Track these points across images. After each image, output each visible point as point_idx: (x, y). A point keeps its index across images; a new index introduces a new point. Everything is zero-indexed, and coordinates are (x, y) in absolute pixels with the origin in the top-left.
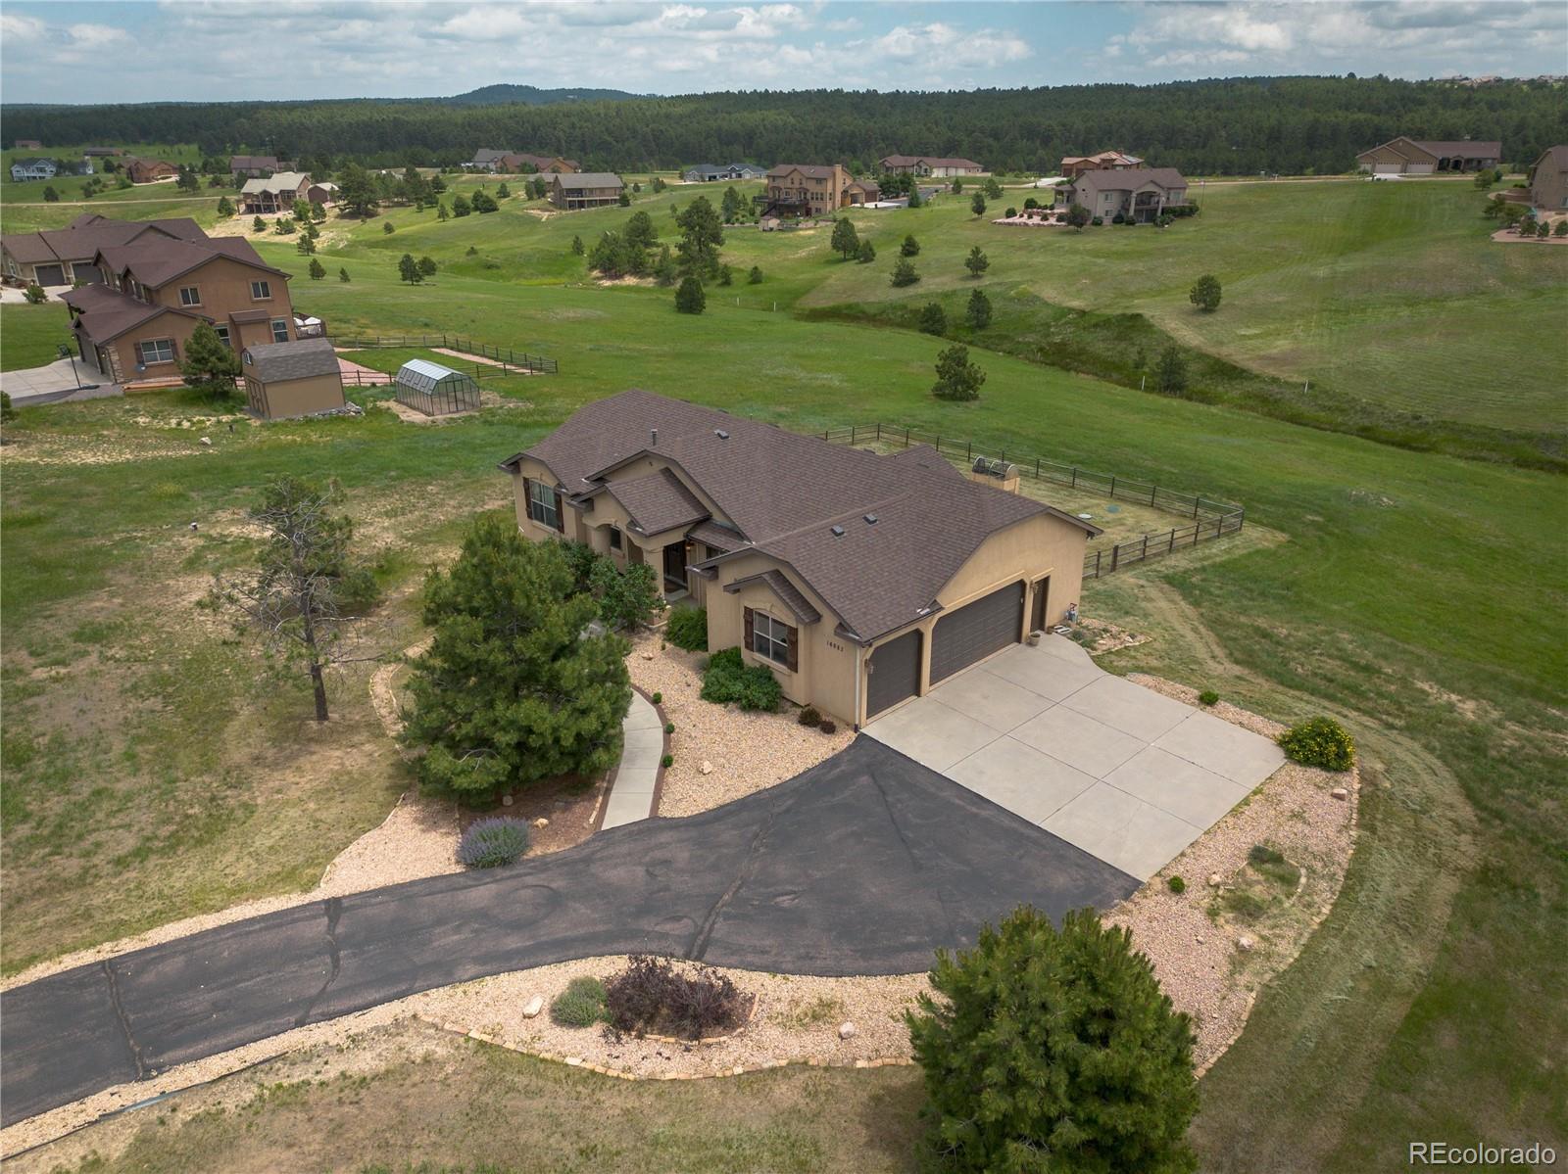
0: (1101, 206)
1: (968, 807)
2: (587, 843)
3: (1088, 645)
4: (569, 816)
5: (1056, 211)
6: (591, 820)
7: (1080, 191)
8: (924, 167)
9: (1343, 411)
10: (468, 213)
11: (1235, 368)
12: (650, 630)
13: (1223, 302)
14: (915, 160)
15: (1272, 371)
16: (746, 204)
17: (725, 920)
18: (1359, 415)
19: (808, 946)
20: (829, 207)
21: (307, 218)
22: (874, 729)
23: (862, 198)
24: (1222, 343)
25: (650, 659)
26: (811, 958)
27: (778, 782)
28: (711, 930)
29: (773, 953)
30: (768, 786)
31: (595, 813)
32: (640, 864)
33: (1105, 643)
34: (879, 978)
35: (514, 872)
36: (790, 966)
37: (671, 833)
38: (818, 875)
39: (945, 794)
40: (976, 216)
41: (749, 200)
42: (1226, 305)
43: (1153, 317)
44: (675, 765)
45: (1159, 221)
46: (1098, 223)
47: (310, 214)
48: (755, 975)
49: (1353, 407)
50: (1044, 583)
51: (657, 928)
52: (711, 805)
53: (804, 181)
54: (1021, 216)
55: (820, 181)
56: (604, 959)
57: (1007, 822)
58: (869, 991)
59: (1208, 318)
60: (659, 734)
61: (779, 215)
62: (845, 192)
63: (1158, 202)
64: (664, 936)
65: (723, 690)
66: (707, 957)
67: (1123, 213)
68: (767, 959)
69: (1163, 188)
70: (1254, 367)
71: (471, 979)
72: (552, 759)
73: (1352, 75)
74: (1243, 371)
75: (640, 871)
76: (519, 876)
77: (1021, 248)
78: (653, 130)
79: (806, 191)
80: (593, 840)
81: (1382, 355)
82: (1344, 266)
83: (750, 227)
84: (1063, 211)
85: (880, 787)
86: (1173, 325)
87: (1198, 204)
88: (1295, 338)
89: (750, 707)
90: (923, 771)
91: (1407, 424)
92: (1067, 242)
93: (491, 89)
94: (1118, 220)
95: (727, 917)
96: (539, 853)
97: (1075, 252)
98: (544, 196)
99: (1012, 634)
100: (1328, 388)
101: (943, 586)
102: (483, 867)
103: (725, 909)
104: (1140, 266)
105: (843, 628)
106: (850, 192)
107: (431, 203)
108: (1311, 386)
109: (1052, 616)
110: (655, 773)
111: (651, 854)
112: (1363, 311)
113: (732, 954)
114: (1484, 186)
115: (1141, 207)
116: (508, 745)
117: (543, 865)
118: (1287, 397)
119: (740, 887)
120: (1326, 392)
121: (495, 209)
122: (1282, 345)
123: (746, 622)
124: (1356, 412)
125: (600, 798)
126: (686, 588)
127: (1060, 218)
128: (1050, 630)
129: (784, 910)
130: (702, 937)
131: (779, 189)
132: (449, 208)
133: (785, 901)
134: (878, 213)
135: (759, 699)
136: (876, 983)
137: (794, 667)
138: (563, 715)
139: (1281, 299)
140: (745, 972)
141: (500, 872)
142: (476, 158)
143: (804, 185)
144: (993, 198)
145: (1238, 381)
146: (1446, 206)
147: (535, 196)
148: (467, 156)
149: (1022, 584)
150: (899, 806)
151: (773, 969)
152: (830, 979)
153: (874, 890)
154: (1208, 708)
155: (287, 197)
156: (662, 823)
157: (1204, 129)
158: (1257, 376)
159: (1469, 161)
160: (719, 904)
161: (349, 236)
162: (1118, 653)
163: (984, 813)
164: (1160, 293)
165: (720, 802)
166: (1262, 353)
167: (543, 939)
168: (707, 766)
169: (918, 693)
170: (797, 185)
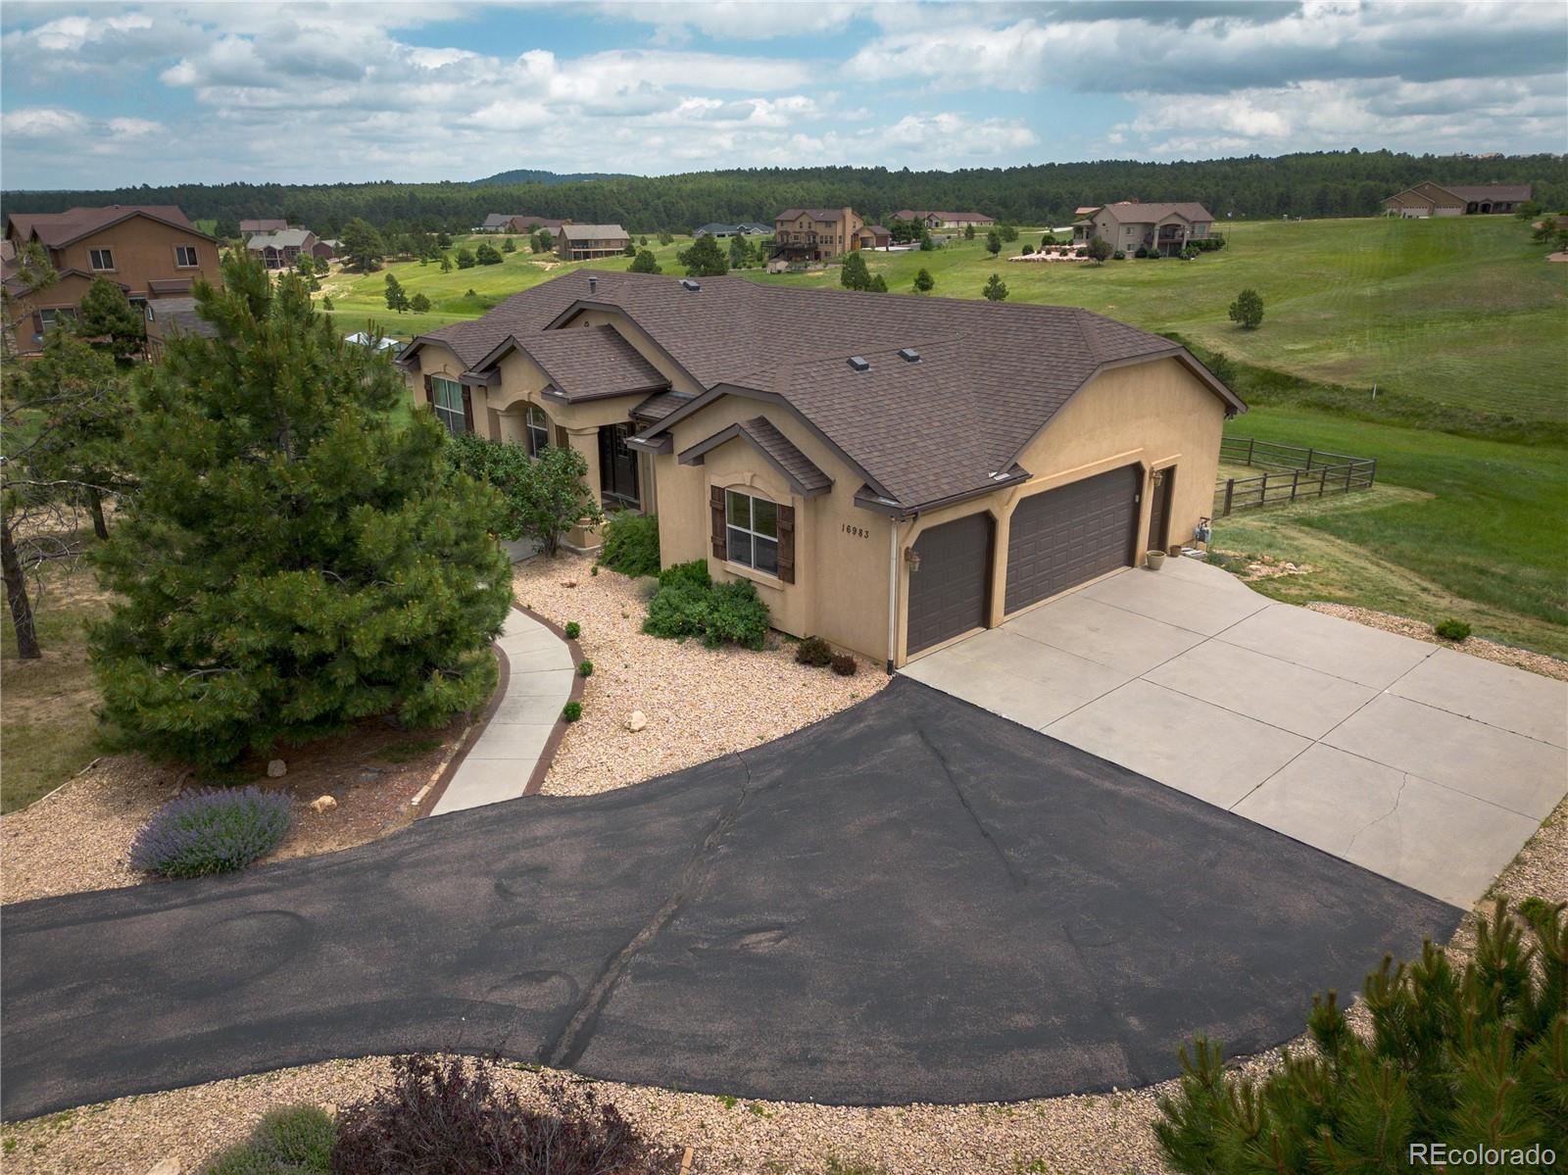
0: (1123, 241)
1: (1097, 781)
2: (394, 837)
3: (1236, 568)
4: (379, 794)
5: (1075, 246)
6: (416, 800)
7: (1100, 225)
8: (934, 222)
9: (1419, 415)
10: (472, 266)
11: (1289, 378)
12: (578, 553)
13: (1265, 319)
14: (926, 214)
15: (1330, 380)
16: (753, 251)
17: (635, 979)
18: (1440, 418)
19: (807, 1035)
20: (839, 251)
21: (310, 272)
22: (918, 669)
23: (874, 241)
24: (1269, 358)
25: (572, 586)
26: (813, 1062)
27: (759, 742)
28: (603, 1002)
29: (733, 1048)
30: (740, 748)
31: (425, 790)
32: (487, 874)
33: (1258, 570)
34: (962, 1109)
35: (235, 888)
36: (766, 1081)
37: (554, 823)
38: (827, 893)
39: (1051, 762)
40: (991, 255)
41: (757, 248)
42: (1270, 322)
43: (1189, 335)
44: (584, 720)
45: (1184, 254)
46: (1119, 257)
47: (313, 269)
48: (685, 1101)
49: (1431, 411)
50: (1169, 473)
51: (495, 997)
52: (636, 778)
53: (813, 225)
54: (1039, 252)
55: (829, 224)
56: (361, 1065)
57: (1172, 805)
58: (942, 1141)
59: (1251, 335)
60: (567, 678)
61: (789, 259)
62: (855, 235)
63: (1183, 236)
64: (503, 1013)
65: (677, 616)
66: (589, 1059)
67: (1146, 247)
68: (716, 1065)
69: (1188, 221)
70: (1311, 376)
71: (42, 1112)
72: (340, 684)
73: (1355, 151)
74: (1298, 380)
75: (484, 887)
76: (242, 893)
77: (1040, 280)
78: (664, 202)
79: (815, 234)
80: (409, 832)
81: (1454, 362)
82: (1389, 286)
83: (758, 271)
84: (1084, 246)
85: (935, 750)
86: (1212, 343)
87: (1224, 237)
88: (1351, 350)
89: (720, 640)
90: (1007, 727)
91: (1497, 426)
92: (1089, 273)
93: (509, 174)
94: (1141, 254)
95: (642, 973)
96: (300, 853)
97: (1099, 282)
98: (549, 249)
99: (1121, 553)
100: (1399, 393)
101: (1028, 440)
102: (177, 876)
103: (639, 958)
104: (1169, 292)
105: (869, 491)
106: (860, 236)
107: (435, 257)
108: (1380, 392)
109: (1176, 534)
110: (547, 731)
111: (512, 856)
112: (1420, 326)
113: (642, 1052)
114: (1526, 218)
115: (1164, 240)
116: (253, 653)
117: (302, 872)
118: (1352, 403)
119: (674, 916)
120: (1397, 397)
121: (500, 261)
122: (1337, 356)
123: (714, 510)
124: (1436, 416)
125: (443, 767)
126: (638, 507)
127: (1080, 253)
128: (1175, 552)
129: (761, 960)
130: (582, 1017)
131: (788, 234)
132: (452, 260)
133: (762, 943)
134: (890, 254)
135: (733, 626)
136: (957, 1122)
137: (788, 575)
138: (362, 601)
139: (1327, 316)
140: (667, 1097)
141: (211, 887)
142: (487, 223)
143: (813, 229)
144: (1008, 241)
145: (1294, 390)
146: (1489, 235)
147: (541, 250)
148: (477, 222)
149: (1137, 469)
150: (972, 778)
151: (729, 1088)
152: (855, 1111)
153: (937, 922)
154: (1456, 645)
155: (290, 252)
156: (543, 804)
157: (1213, 195)
158: (1315, 385)
159: (1498, 205)
160: (630, 949)
161: (351, 288)
162: (1281, 580)
163: (1126, 791)
164: (1192, 316)
165: (655, 773)
166: (1316, 364)
167: (245, 1019)
168: (638, 719)
169: (985, 621)
170: (805, 229)
